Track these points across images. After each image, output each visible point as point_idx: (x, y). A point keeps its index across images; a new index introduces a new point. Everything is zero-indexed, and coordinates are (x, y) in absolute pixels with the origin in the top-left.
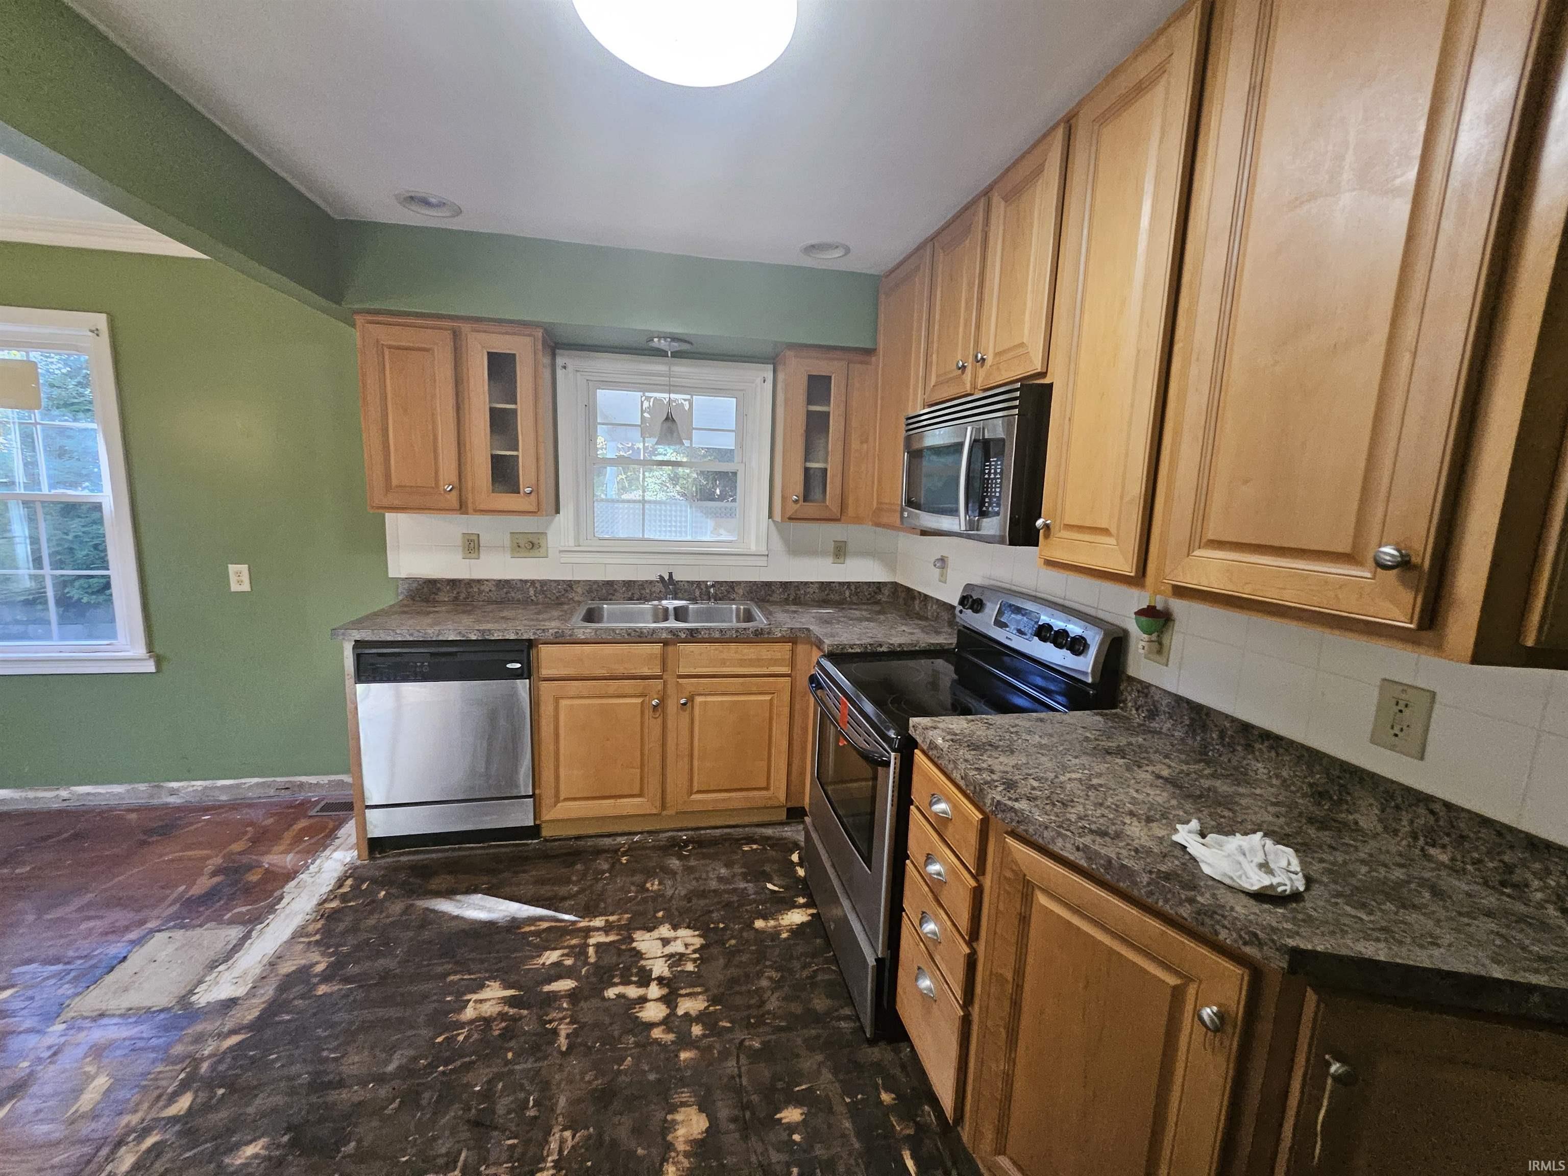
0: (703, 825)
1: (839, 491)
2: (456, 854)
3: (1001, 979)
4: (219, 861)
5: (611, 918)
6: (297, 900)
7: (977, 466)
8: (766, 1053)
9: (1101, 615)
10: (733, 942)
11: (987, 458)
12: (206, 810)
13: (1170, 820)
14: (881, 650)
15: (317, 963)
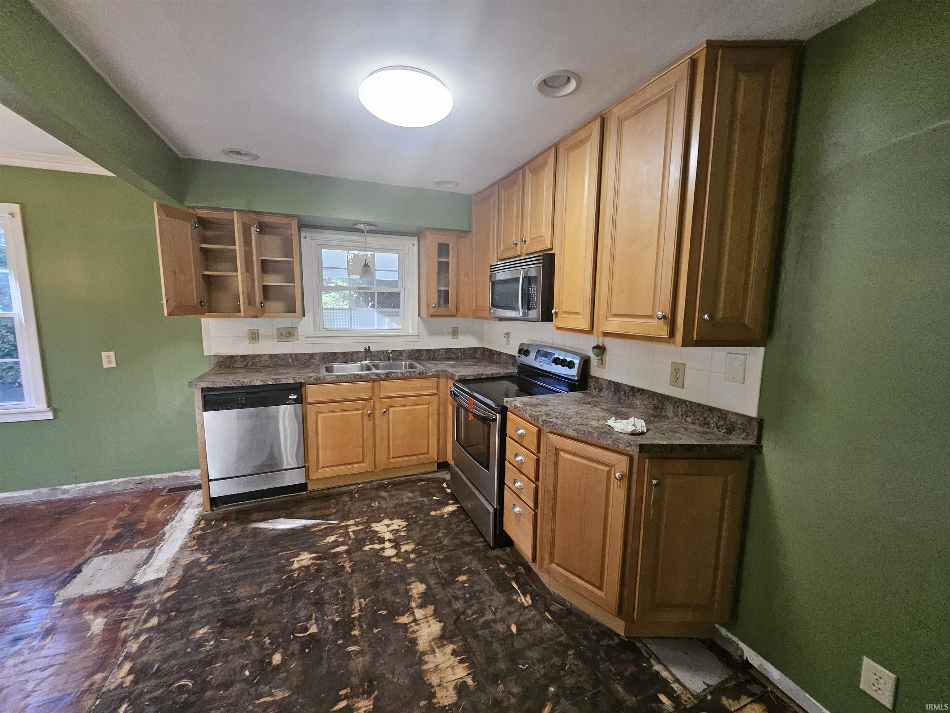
0: (394, 476)
1: (455, 302)
2: (261, 503)
3: (549, 491)
4: (114, 522)
5: (357, 520)
6: (175, 533)
7: (526, 288)
8: (447, 559)
9: (579, 351)
10: (422, 522)
11: (530, 284)
12: (91, 499)
13: (605, 419)
14: (483, 377)
15: (202, 558)
